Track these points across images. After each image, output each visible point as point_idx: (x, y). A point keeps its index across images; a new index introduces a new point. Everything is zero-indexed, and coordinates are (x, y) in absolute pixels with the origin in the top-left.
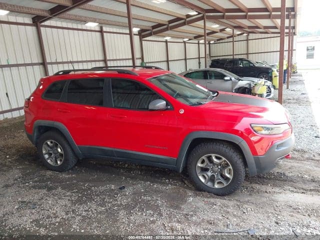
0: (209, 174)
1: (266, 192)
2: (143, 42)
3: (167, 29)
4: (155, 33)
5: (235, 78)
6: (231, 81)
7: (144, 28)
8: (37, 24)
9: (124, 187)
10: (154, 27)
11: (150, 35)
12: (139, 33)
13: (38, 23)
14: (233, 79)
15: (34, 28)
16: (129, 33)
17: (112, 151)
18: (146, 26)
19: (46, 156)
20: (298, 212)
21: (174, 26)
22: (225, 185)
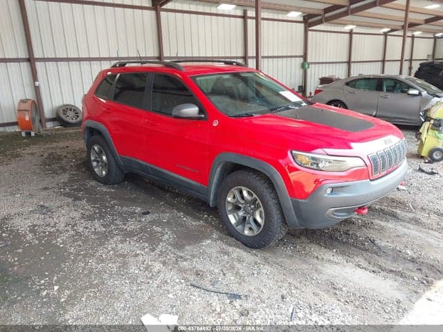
0: (241, 213)
1: (317, 258)
2: (310, 33)
3: (346, 14)
4: (328, 20)
5: (428, 93)
6: (420, 97)
7: (311, 12)
8: (156, 7)
9: (148, 213)
10: (326, 10)
11: (320, 22)
12: (304, 19)
13: (158, 6)
14: (424, 93)
15: (153, 13)
16: (254, 16)
17: (147, 166)
18: (313, 9)
19: (95, 164)
20: (336, 294)
21: (357, 8)
22: (256, 233)
